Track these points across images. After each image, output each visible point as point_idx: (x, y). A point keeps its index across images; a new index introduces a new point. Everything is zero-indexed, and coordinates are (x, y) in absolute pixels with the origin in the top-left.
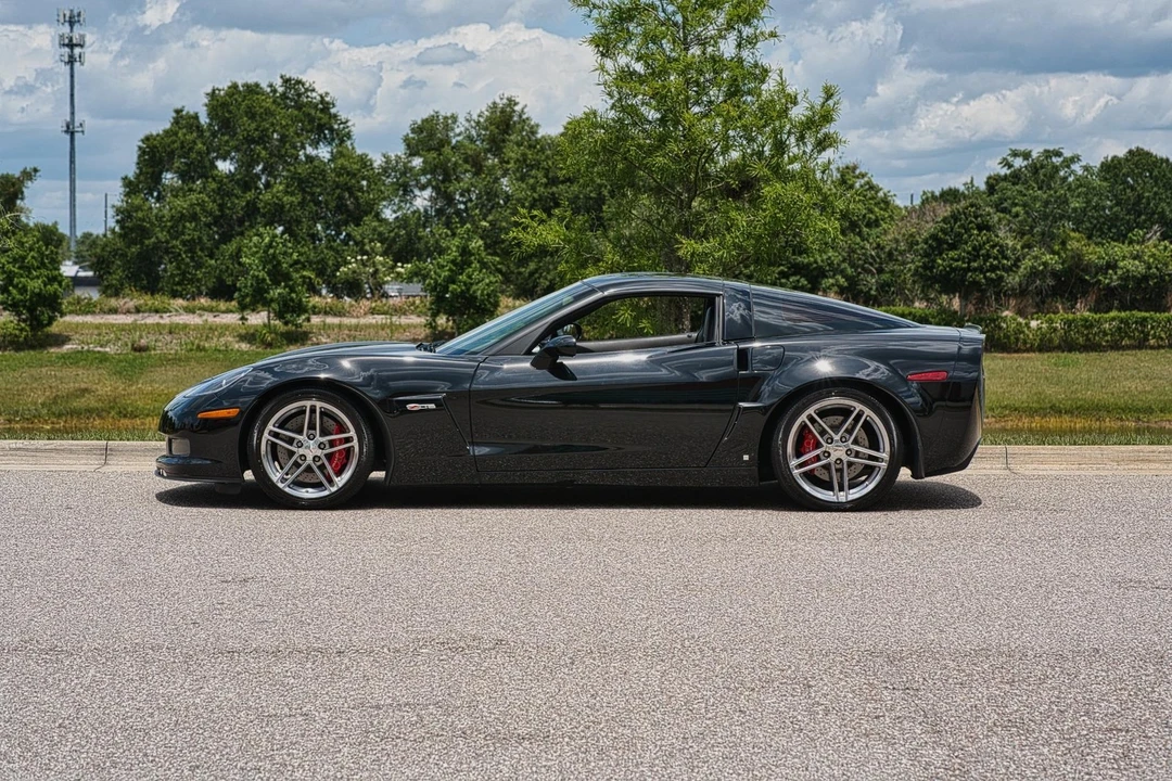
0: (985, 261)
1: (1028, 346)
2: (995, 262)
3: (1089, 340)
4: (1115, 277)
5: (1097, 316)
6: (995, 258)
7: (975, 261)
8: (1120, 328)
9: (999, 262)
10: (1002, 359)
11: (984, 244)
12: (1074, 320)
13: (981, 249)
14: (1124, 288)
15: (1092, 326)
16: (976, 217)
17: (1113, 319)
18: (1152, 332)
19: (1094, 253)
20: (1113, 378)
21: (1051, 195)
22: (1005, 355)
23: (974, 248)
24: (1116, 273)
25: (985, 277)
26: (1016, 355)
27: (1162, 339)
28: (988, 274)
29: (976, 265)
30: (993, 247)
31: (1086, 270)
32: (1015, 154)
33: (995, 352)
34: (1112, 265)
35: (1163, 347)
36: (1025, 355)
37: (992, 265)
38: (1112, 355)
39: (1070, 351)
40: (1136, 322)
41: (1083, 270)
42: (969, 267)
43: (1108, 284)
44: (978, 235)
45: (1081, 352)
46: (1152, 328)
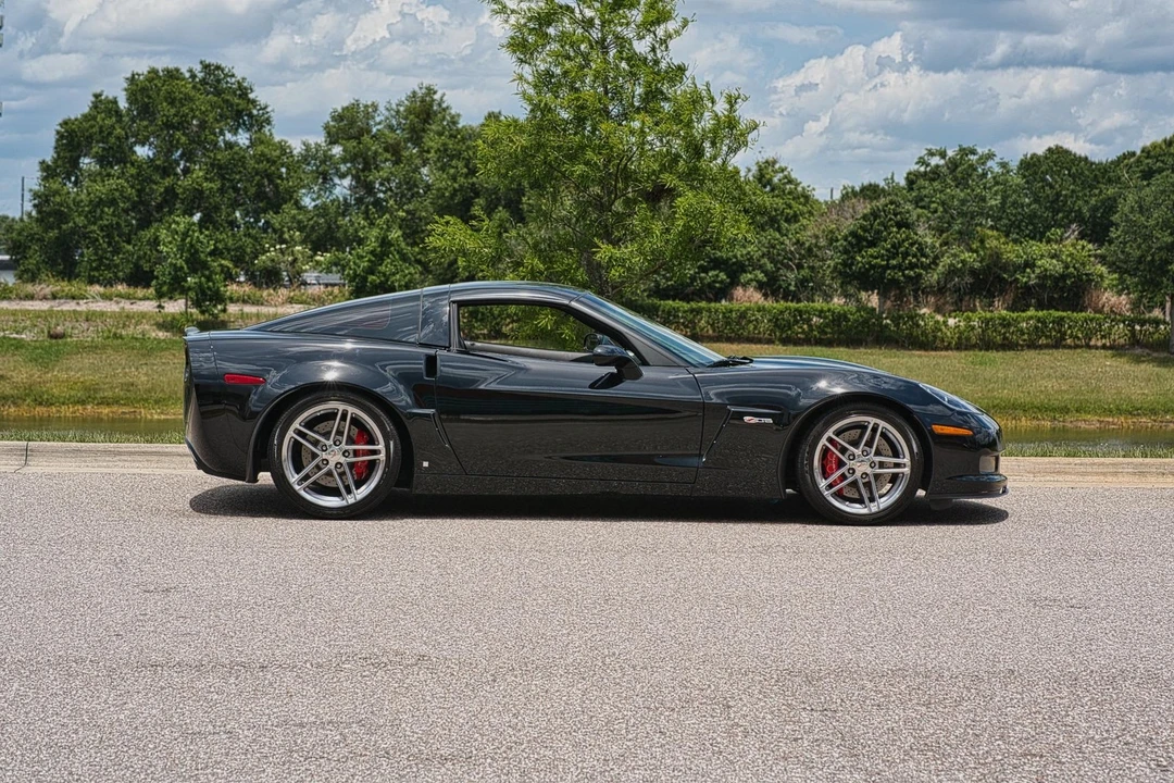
0: (904, 259)
1: (946, 344)
2: (914, 260)
3: (1007, 339)
4: (1033, 276)
5: (1015, 315)
6: (915, 256)
7: (894, 259)
8: (1036, 327)
9: (918, 260)
10: (920, 356)
11: (903, 241)
12: (992, 319)
13: (900, 246)
14: (1042, 286)
15: (1009, 325)
16: (895, 215)
17: (1031, 318)
18: (1069, 331)
19: (1012, 252)
20: (1030, 377)
21: (968, 194)
22: (922, 353)
23: (893, 246)
24: (1033, 272)
25: (903, 275)
26: (933, 353)
27: (1078, 338)
28: (907, 272)
29: (894, 262)
30: (912, 245)
31: (1005, 268)
32: (931, 154)
33: (913, 349)
34: (1029, 264)
35: (1081, 347)
36: (943, 353)
37: (910, 263)
38: (1030, 354)
39: (987, 350)
40: (1053, 322)
41: (1000, 268)
42: (888, 264)
43: (1026, 283)
44: (897, 233)
45: (997, 351)
46: (1070, 327)
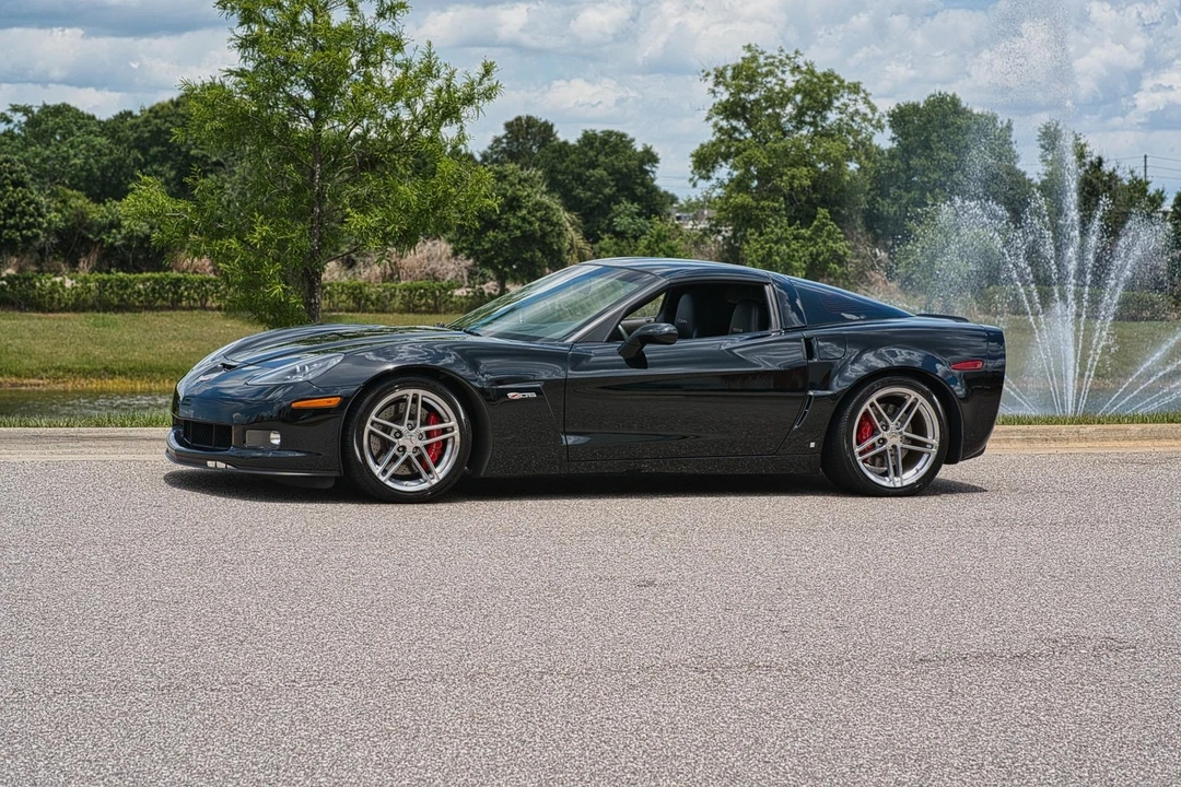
0: (21, 218)
1: (63, 305)
2: (32, 220)
3: (124, 300)
4: (119, 236)
5: (132, 276)
6: (32, 216)
7: (11, 218)
8: (153, 290)
9: (35, 220)
10: (39, 319)
11: (20, 201)
12: (109, 280)
13: (16, 206)
14: (127, 247)
15: (126, 287)
16: (11, 173)
17: (148, 280)
18: (186, 293)
19: (97, 212)
20: (155, 339)
21: (54, 152)
22: (41, 315)
23: (10, 205)
24: (120, 233)
25: (21, 235)
26: (51, 315)
27: (195, 300)
28: (24, 232)
29: (12, 222)
30: (29, 204)
31: (89, 228)
32: (15, 109)
33: (30, 311)
34: (115, 224)
35: (195, 308)
36: (60, 315)
37: (28, 223)
38: (149, 316)
39: (105, 311)
40: (170, 283)
41: (86, 229)
42: (5, 223)
43: (112, 244)
44: (14, 192)
45: (116, 313)
46: (186, 289)
